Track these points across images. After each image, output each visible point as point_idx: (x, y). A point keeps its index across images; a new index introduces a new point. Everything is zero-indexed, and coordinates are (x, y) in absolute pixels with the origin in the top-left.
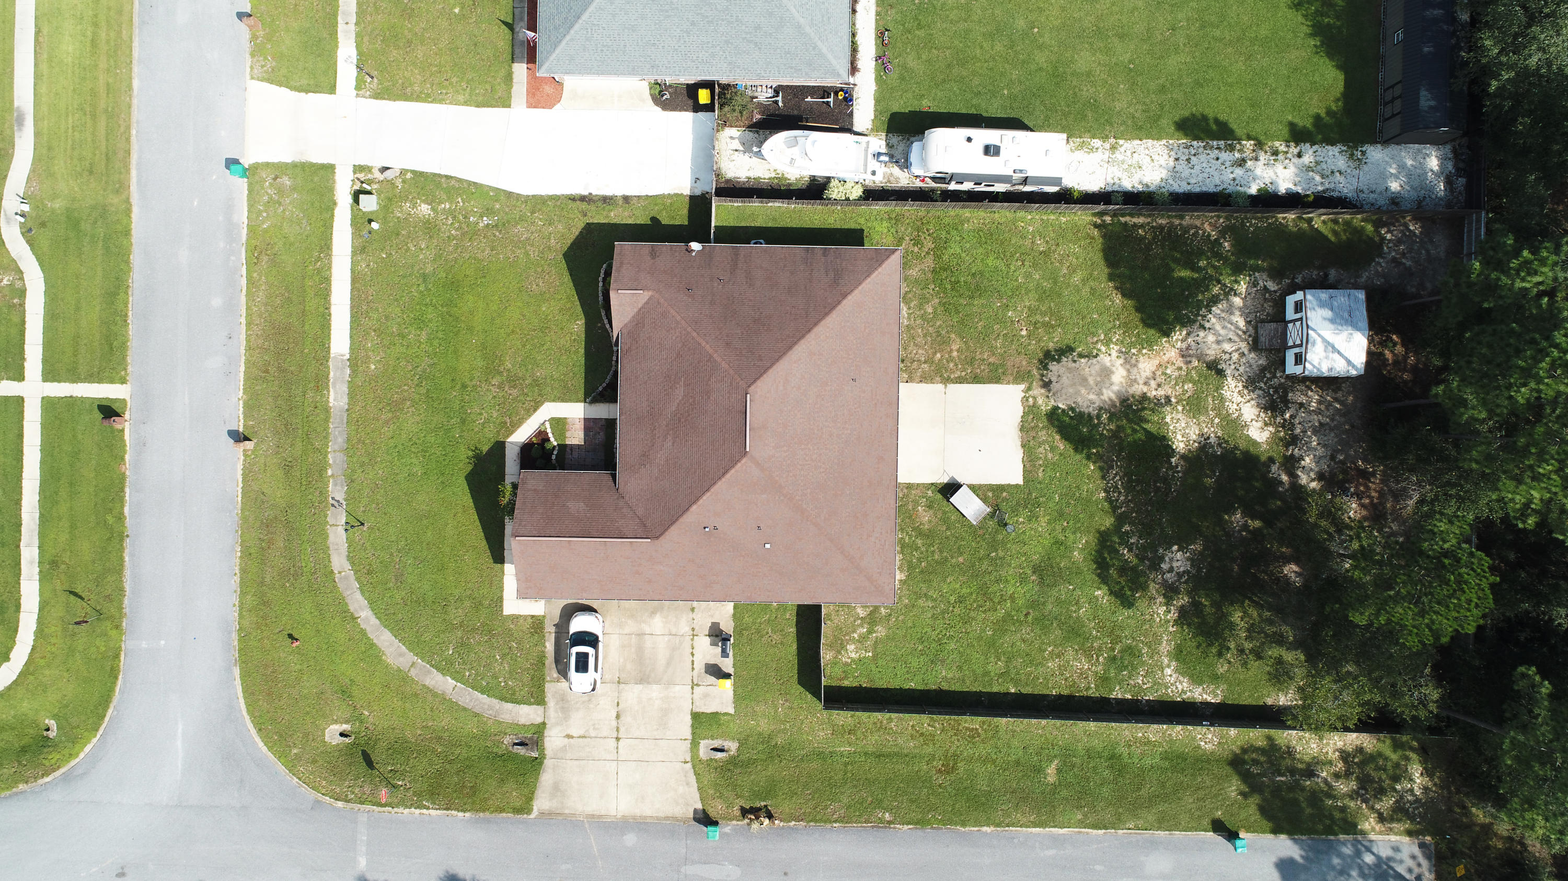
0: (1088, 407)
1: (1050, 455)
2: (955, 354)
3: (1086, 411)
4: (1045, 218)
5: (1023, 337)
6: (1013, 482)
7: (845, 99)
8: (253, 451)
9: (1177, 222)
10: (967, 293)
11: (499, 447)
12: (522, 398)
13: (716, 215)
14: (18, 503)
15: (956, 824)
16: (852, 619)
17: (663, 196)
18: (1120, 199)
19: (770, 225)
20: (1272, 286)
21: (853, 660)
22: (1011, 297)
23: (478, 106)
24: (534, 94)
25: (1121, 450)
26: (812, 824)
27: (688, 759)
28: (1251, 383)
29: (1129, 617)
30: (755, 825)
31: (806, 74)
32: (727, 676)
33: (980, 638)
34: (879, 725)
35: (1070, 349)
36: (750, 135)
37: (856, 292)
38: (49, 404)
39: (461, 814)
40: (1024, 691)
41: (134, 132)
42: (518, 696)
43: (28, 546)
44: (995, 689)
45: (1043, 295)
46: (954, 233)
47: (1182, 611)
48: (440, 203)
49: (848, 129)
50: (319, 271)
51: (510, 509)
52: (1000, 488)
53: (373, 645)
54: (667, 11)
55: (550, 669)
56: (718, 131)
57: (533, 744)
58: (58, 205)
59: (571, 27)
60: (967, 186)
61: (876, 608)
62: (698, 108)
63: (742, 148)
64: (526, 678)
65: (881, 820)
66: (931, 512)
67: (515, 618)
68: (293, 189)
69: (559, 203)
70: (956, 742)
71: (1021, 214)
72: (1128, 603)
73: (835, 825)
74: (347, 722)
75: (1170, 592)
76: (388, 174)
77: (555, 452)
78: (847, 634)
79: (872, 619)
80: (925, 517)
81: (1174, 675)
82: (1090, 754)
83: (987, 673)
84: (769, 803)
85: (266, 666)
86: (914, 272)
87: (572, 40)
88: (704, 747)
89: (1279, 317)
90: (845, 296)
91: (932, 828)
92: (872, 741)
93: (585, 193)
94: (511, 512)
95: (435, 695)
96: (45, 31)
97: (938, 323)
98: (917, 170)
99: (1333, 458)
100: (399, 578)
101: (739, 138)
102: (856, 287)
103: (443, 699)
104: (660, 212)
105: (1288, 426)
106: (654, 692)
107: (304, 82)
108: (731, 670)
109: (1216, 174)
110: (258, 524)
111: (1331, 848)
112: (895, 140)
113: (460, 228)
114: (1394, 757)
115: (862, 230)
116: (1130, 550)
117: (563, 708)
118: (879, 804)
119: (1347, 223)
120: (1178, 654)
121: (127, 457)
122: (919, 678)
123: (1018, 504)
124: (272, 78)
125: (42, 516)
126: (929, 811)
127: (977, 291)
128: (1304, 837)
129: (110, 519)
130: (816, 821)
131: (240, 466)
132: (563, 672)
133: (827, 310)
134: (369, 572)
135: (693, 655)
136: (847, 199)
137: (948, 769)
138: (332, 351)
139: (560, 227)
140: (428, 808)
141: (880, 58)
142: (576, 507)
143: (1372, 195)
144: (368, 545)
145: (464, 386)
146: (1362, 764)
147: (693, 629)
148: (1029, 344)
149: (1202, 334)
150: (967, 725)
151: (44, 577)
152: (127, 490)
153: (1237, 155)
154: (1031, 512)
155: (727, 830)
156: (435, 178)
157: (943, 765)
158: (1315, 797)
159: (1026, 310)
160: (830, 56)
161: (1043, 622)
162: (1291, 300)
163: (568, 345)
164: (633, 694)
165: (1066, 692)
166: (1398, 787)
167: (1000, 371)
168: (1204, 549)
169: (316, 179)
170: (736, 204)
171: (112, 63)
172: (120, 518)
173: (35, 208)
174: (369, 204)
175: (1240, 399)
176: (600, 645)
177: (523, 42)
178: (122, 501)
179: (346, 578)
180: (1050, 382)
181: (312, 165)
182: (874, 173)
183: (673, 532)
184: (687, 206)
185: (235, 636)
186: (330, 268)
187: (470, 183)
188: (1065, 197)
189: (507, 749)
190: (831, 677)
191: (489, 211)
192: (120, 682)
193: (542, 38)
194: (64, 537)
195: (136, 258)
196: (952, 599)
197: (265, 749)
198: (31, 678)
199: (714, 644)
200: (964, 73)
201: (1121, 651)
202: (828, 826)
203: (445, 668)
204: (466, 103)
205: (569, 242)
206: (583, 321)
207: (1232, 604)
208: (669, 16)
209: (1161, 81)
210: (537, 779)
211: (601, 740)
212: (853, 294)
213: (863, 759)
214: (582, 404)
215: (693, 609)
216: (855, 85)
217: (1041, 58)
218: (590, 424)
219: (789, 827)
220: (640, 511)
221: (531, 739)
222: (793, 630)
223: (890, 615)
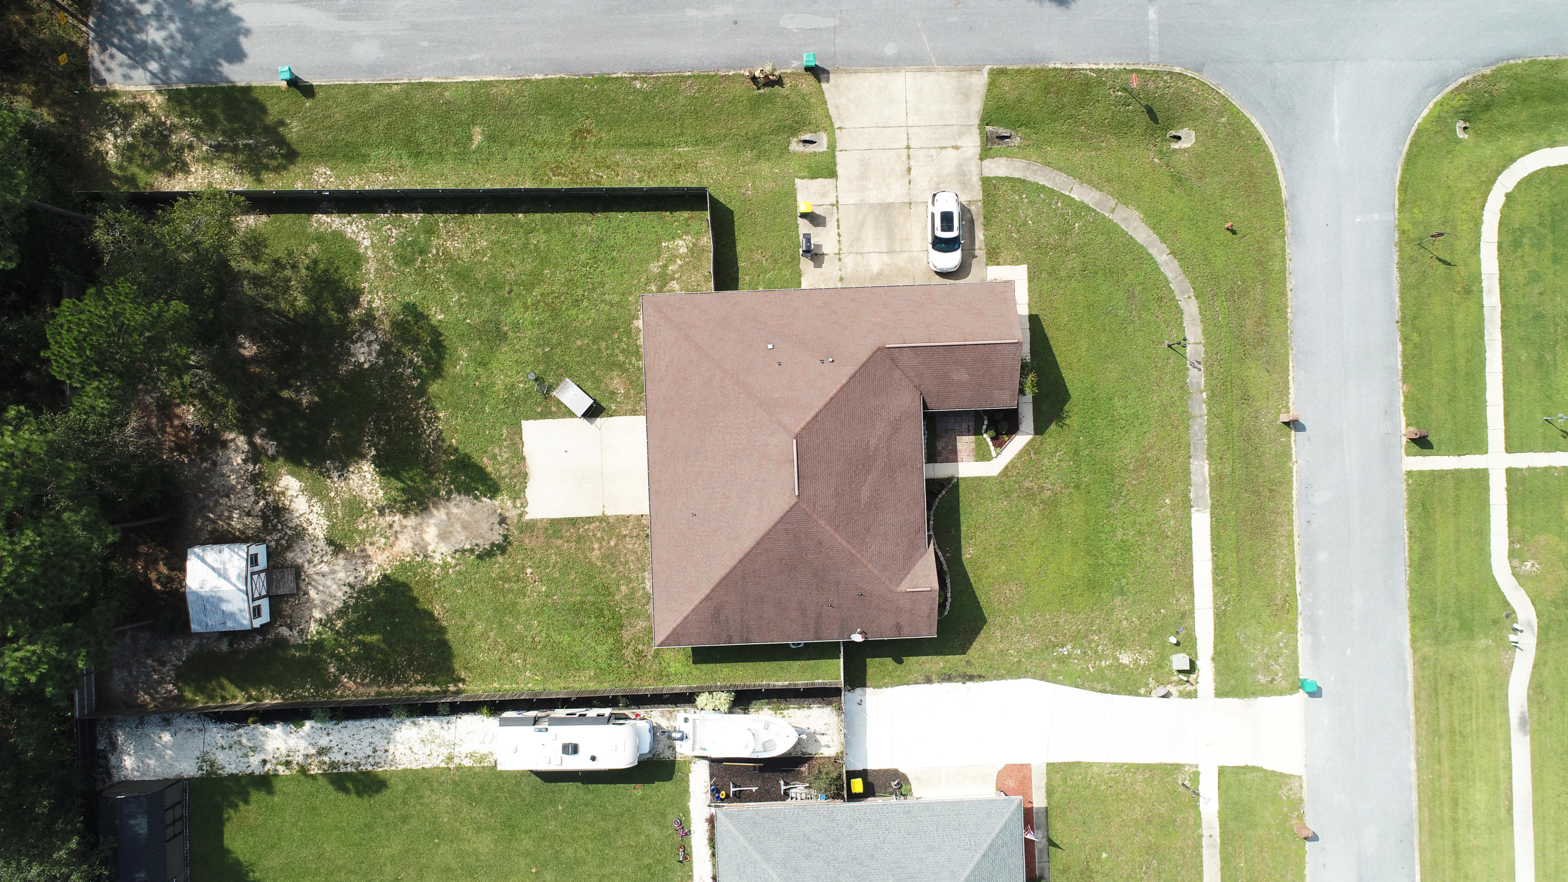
0: (461, 501)
1: (497, 450)
2: (596, 546)
3: (462, 496)
4: (514, 686)
5: (530, 567)
6: (531, 422)
7: (718, 791)
8: (1279, 412)
9: (383, 689)
10: (587, 606)
11: (1039, 429)
12: (1020, 479)
13: (839, 669)
14: (1506, 349)
15: (570, 80)
16: (684, 278)
17: (893, 685)
18: (441, 708)
19: (786, 663)
20: (285, 631)
21: (680, 237)
22: (544, 605)
23: (1079, 763)
24: (1024, 777)
25: (426, 460)
26: (712, 74)
27: (837, 132)
28: (299, 534)
29: (409, 294)
30: (768, 69)
31: (757, 814)
32: (804, 216)
33: (556, 266)
34: (652, 175)
35: (480, 557)
36: (811, 750)
37: (697, 602)
38: (1480, 447)
39: (1058, 66)
40: (509, 216)
41: (1412, 718)
42: (1008, 185)
43: (1493, 308)
44: (538, 216)
45: (512, 609)
46: (604, 666)
47: (356, 303)
48: (1110, 666)
49: (715, 762)
50: (1225, 592)
51: (1025, 369)
52: (544, 415)
53: (1154, 228)
54: (898, 867)
55: (978, 213)
56: (842, 753)
57: (992, 138)
58: (1482, 642)
59: (991, 845)
60: (593, 712)
61: (660, 290)
62: (863, 774)
63: (818, 737)
64: (1001, 203)
65: (644, 80)
66: (611, 388)
67: (1015, 262)
68: (1254, 671)
69: (995, 672)
70: (574, 161)
71: (538, 688)
72: (409, 308)
73: (690, 73)
74: (1175, 151)
75: (368, 321)
76: (1163, 691)
77: (985, 427)
78: (688, 263)
79: (663, 279)
80: (617, 383)
81: (360, 239)
82: (440, 157)
83: (548, 231)
84: (756, 92)
85: (1256, 201)
86: (642, 624)
87: (989, 834)
88: (822, 146)
89: (276, 601)
90: (708, 598)
91: (593, 75)
92: (657, 159)
93: (969, 684)
94: (1024, 366)
95: (1090, 182)
96: (1503, 812)
97: (614, 575)
98: (644, 726)
99: (214, 464)
100: (1131, 296)
101: (821, 746)
102: (697, 606)
103: (1081, 178)
104: (895, 669)
105: (261, 493)
106: (874, 197)
107: (1249, 776)
108: (801, 221)
109: (347, 739)
110: (1271, 342)
111: (191, 75)
112: (667, 754)
113: (1090, 642)
114: (134, 169)
115: (695, 662)
116: (411, 361)
117: (964, 176)
118: (647, 96)
119: (211, 697)
120: (357, 260)
121: (1402, 399)
122: (614, 223)
123: (525, 401)
124: (1281, 778)
125: (1482, 337)
126: (597, 92)
127: (577, 610)
128: (223, 84)
129: (1415, 337)
130: (708, 76)
131: (1292, 396)
132: (964, 210)
133: (724, 582)
134: (1160, 299)
135: (839, 235)
136: (710, 693)
137: (580, 134)
138: (1209, 514)
139: (992, 649)
140: (1091, 70)
141: (686, 834)
142: (960, 375)
143: (190, 726)
144: (1163, 326)
145: (1077, 487)
146: (165, 161)
147: (840, 260)
148: (523, 560)
149: (351, 579)
150: (564, 179)
151: (1476, 278)
152: (1400, 367)
153: (326, 759)
154: (512, 394)
155: (795, 64)
156: (1116, 690)
157: (586, 138)
158: (211, 124)
159: (528, 593)
160: (735, 833)
161: (495, 285)
162: (265, 618)
163: (978, 534)
164: (896, 193)
165: (468, 217)
166: (130, 139)
167: (550, 532)
168: (337, 366)
169: (1233, 682)
170: (821, 681)
171: (1437, 785)
172: (1405, 340)
173: (1503, 638)
174: (1180, 661)
175: (310, 517)
176: (930, 240)
177: (1037, 828)
178: (1405, 356)
179: (1183, 293)
180: (500, 523)
181: (1237, 695)
182: (686, 720)
183: (863, 356)
184: (868, 677)
185: (1288, 229)
186: (1215, 595)
187: (1082, 687)
188: (496, 707)
189: (1017, 132)
190: (702, 219)
191: (1062, 660)
192: (1398, 179)
193: (1019, 834)
194: (1459, 317)
195: (1403, 595)
196: (585, 303)
197: (1253, 120)
198: (1483, 179)
199: (819, 246)
200: (601, 823)
201: (415, 260)
202: (696, 72)
203: (1081, 209)
204: (1090, 765)
205: (982, 634)
206: (964, 558)
207: (306, 314)
208: (896, 862)
209: (406, 827)
210: (985, 104)
211: (924, 145)
212: (699, 600)
213: (665, 140)
214: (961, 475)
215: (841, 279)
216: (710, 806)
217: (527, 843)
218: (952, 456)
219: (734, 69)
220: (897, 374)
221: (993, 143)
222: (741, 264)
223: (646, 284)
